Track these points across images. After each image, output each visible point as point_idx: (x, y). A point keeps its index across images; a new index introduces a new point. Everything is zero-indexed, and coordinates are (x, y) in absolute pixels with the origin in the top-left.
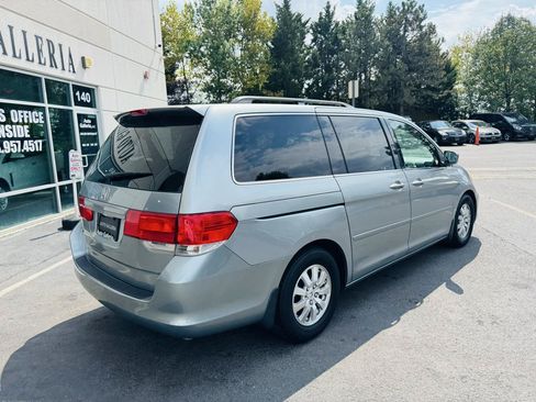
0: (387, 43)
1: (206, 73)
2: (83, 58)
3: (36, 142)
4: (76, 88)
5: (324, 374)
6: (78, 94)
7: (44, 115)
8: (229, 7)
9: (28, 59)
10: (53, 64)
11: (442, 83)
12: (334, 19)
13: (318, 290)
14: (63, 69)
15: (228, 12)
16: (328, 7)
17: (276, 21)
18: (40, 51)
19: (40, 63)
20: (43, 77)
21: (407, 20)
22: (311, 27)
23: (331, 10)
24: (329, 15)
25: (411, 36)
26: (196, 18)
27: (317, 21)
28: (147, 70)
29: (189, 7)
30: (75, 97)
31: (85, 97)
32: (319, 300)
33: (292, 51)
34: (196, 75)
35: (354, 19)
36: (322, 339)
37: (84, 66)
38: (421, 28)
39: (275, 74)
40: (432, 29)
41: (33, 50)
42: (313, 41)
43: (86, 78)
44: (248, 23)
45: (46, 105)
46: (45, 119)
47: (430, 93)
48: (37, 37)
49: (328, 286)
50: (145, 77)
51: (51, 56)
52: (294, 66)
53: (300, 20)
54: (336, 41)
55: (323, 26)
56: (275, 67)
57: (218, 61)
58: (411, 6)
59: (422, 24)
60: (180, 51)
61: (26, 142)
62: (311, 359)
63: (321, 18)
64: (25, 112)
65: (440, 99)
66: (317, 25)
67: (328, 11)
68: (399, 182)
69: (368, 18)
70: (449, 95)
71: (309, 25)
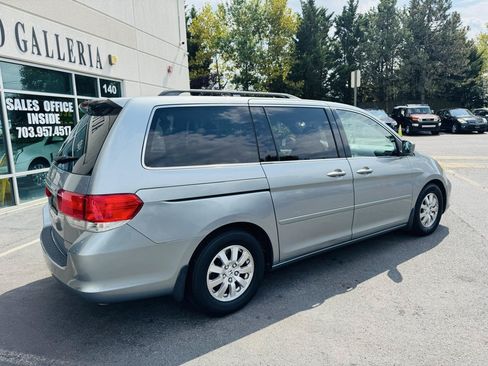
0: (408, 33)
1: (237, 67)
2: (110, 56)
3: (66, 128)
4: (103, 82)
5: (224, 347)
6: (105, 86)
7: (74, 105)
8: (257, 6)
9: (59, 58)
10: (82, 61)
11: (466, 72)
12: (357, 12)
13: (239, 269)
14: (91, 66)
15: (256, 11)
17: (302, 16)
18: (70, 51)
19: (70, 61)
20: (73, 74)
21: (430, 9)
22: (335, 20)
23: (355, 3)
24: (353, 9)
25: (434, 25)
26: (227, 17)
27: (341, 14)
28: (171, 64)
29: (221, 8)
30: (103, 90)
31: (112, 89)
32: (239, 279)
33: (315, 44)
34: (228, 68)
35: (377, 11)
36: (240, 315)
37: (111, 63)
38: (445, 17)
39: (298, 65)
40: (457, 17)
41: (64, 50)
42: (336, 33)
43: (112, 73)
44: (275, 19)
45: (76, 97)
46: (74, 109)
47: (452, 81)
48: (68, 40)
49: (251, 266)
50: (169, 71)
51: (81, 55)
52: (315, 58)
53: (324, 15)
54: (358, 33)
55: (347, 19)
56: (298, 59)
57: (246, 55)
59: (447, 13)
60: (213, 47)
61: (56, 128)
62: (218, 332)
63: (344, 12)
64: (57, 103)
65: (464, 87)
66: (340, 18)
67: (351, 5)
68: (340, 171)
69: (390, 10)
70: (473, 83)
71: (332, 18)
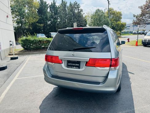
0: (71, 13)
11: (85, 25)
12: (56, 5)
16: (54, 1)
21: (75, 7)
23: (55, 2)
24: (54, 3)
25: (76, 11)
35: (61, 5)
39: (40, 19)
40: (82, 10)
42: (50, 10)
52: (46, 17)
53: (46, 4)
55: (53, 6)
56: (40, 17)
58: (76, 4)
59: (79, 9)
63: (52, 4)
66: (51, 6)
67: (54, 2)
69: (65, 5)
71: (49, 5)
